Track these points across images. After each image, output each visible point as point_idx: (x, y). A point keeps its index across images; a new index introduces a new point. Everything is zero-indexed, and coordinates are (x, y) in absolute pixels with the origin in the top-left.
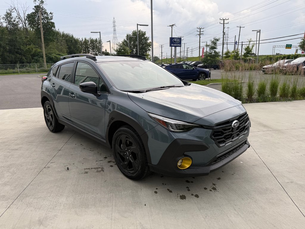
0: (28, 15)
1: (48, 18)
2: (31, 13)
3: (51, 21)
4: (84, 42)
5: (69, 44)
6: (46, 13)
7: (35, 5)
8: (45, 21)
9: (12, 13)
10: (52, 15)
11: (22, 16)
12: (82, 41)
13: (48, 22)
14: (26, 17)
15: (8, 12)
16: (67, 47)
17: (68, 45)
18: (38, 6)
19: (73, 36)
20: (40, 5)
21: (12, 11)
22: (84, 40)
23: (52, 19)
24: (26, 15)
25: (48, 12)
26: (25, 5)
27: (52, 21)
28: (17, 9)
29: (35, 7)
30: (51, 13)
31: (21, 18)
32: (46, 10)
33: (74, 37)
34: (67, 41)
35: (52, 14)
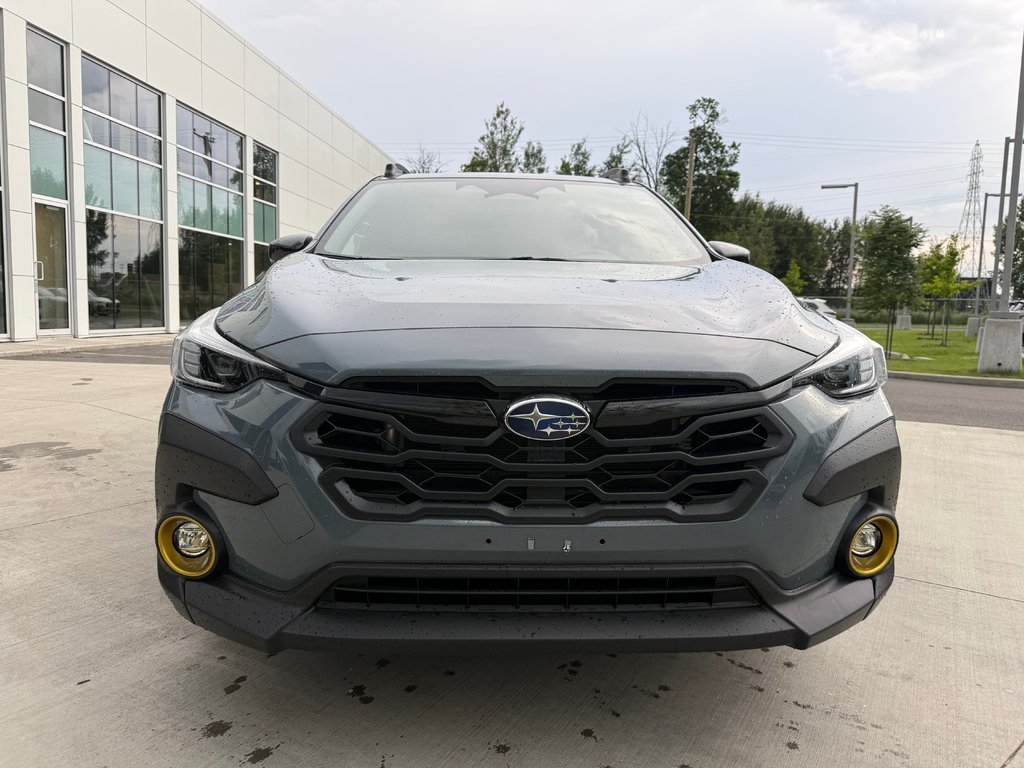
0: (667, 158)
1: (723, 160)
2: (677, 153)
3: (729, 169)
4: (839, 234)
5: (784, 238)
6: (719, 146)
7: (692, 127)
8: (714, 169)
9: (624, 157)
10: (736, 152)
11: (652, 160)
12: (835, 229)
13: (719, 173)
14: (661, 164)
15: (616, 153)
16: (775, 248)
17: (778, 243)
18: (699, 128)
19: (801, 213)
20: (707, 125)
21: (625, 150)
22: (841, 226)
23: (734, 162)
24: (663, 158)
25: (727, 142)
26: (665, 130)
27: (733, 169)
28: (642, 145)
29: (692, 131)
30: (734, 146)
31: (648, 169)
32: (720, 138)
33: (806, 217)
34: (777, 230)
35: (736, 148)
